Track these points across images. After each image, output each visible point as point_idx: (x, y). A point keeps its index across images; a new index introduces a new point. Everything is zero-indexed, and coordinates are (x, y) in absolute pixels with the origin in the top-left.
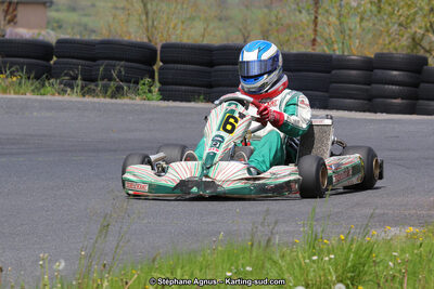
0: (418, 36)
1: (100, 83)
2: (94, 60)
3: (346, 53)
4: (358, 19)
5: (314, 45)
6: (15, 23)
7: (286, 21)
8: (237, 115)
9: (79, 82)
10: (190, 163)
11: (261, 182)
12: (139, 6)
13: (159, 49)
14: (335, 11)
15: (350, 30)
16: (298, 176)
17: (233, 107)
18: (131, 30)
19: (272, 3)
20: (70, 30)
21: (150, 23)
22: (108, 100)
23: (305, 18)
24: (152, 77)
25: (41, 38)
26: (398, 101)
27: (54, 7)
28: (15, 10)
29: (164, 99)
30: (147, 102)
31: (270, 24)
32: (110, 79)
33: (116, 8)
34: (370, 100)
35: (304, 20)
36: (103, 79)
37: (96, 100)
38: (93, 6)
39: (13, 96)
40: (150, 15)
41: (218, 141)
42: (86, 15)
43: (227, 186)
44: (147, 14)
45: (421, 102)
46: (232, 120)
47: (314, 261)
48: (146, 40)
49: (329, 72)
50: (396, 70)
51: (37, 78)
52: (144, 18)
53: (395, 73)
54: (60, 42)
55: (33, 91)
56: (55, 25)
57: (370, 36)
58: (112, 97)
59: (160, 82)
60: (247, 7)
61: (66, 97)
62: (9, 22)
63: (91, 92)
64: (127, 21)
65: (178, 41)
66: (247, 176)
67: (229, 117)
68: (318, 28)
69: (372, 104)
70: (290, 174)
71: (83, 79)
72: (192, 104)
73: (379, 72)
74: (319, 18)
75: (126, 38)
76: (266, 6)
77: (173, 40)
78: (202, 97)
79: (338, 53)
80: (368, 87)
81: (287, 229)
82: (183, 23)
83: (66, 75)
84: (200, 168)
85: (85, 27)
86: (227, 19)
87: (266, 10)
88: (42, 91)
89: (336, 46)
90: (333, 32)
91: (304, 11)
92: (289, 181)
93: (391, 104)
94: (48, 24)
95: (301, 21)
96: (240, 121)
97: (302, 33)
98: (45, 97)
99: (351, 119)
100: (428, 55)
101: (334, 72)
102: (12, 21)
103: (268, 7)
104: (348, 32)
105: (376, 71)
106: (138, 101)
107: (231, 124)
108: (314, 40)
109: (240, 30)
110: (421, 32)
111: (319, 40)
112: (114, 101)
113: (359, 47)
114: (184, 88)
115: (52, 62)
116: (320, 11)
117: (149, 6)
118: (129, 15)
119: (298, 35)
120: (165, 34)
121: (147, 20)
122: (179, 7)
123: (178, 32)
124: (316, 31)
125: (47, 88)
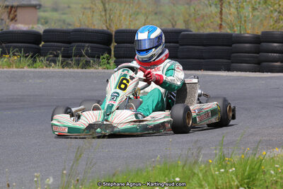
1: (74, 58)
2: (70, 43)
3: (243, 33)
4: (250, 9)
5: (220, 28)
6: (16, 21)
8: (128, 78)
10: (96, 112)
11: (144, 123)
12: (100, 6)
13: (114, 34)
15: (245, 17)
16: (170, 119)
17: (125, 72)
18: (95, 23)
20: (53, 25)
21: (108, 16)
22: (80, 70)
23: (214, 10)
24: (110, 53)
25: (34, 29)
26: (278, 64)
27: (42, 9)
28: (15, 11)
30: (106, 71)
31: (190, 15)
32: (81, 55)
33: (85, 8)
34: (259, 63)
35: (213, 12)
36: (75, 56)
37: (72, 70)
38: (69, 7)
39: (15, 69)
40: (108, 12)
41: (115, 96)
42: (63, 14)
43: (121, 127)
44: (105, 11)
46: (125, 81)
48: (105, 28)
49: (231, 46)
51: (32, 56)
52: (103, 13)
53: (275, 44)
55: (29, 65)
57: (258, 21)
59: (115, 57)
60: (174, 4)
61: (51, 69)
62: (12, 20)
63: (68, 65)
64: (92, 16)
65: (128, 28)
66: (135, 119)
67: (123, 79)
68: (223, 17)
69: (260, 66)
70: (164, 117)
73: (264, 45)
74: (224, 9)
76: (188, 4)
77: (124, 27)
79: (237, 33)
80: (258, 55)
82: (130, 16)
83: (51, 54)
84: (102, 115)
85: (64, 21)
86: (160, 13)
87: (187, 6)
88: (35, 66)
89: (236, 29)
90: (233, 18)
91: (213, 6)
92: (164, 122)
93: (274, 66)
94: (38, 20)
95: (211, 12)
96: (131, 82)
97: (212, 20)
98: (37, 70)
101: (234, 45)
102: (13, 19)
103: (189, 4)
104: (243, 19)
105: (262, 44)
106: (100, 69)
107: (124, 84)
108: (221, 25)
109: (170, 20)
111: (224, 25)
112: (84, 70)
113: (251, 28)
115: (41, 46)
116: (224, 4)
117: (107, 6)
118: (93, 12)
119: (209, 22)
120: (118, 24)
121: (106, 15)
122: (127, 6)
123: (127, 23)
124: (221, 18)
125: (38, 63)
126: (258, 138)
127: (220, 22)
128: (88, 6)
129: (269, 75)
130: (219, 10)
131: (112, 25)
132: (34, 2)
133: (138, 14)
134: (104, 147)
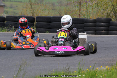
0: (109, 13)
3: (89, 18)
7: (71, 10)
12: (30, 6)
13: (35, 18)
14: (85, 7)
15: (90, 12)
18: (28, 13)
19: (67, 5)
20: (10, 14)
21: (33, 11)
24: (34, 27)
25: (2, 16)
31: (67, 11)
33: (23, 7)
34: (95, 31)
35: (77, 9)
38: (17, 6)
40: (33, 9)
42: (15, 9)
44: (32, 8)
45: (110, 31)
47: (80, 76)
48: (32, 16)
50: (103, 22)
51: (1, 27)
52: (31, 9)
53: (102, 23)
54: (7, 17)
56: (6, 12)
57: (95, 13)
60: (60, 6)
61: (9, 32)
64: (27, 11)
65: (41, 16)
69: (96, 32)
71: (14, 27)
72: (45, 34)
73: (98, 23)
74: (81, 8)
75: (26, 15)
76: (66, 6)
77: (40, 15)
78: (48, 32)
79: (86, 18)
80: (95, 27)
81: (72, 68)
82: (42, 11)
83: (9, 26)
86: (55, 9)
87: (66, 7)
89: (86, 16)
90: (85, 12)
91: (76, 7)
93: (102, 32)
94: (4, 12)
95: (76, 9)
98: (3, 33)
99: (90, 37)
100: (112, 18)
101: (85, 23)
104: (89, 12)
105: (97, 23)
108: (80, 15)
109: (59, 13)
110: (109, 12)
111: (81, 14)
113: (92, 16)
114: (43, 29)
115: (5, 23)
116: (81, 6)
117: (32, 6)
118: (27, 9)
119: (75, 13)
120: (37, 14)
121: (32, 10)
122: (41, 6)
123: (41, 13)
124: (80, 12)
125: (4, 30)
126: (95, 62)
127: (79, 14)
128: (25, 6)
129: (100, 36)
130: (79, 8)
131: (35, 14)
132: (2, 4)
133: (45, 10)
134: (31, 65)
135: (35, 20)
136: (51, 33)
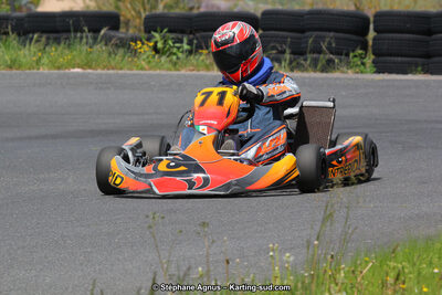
9: (287, 56)
29: (378, 72)
54: (265, 13)
58: (322, 71)
71: (292, 53)
72: (410, 77)
75: (331, 7)
78: (419, 69)
114: (400, 59)
135: (372, 26)
136: (432, 73)
